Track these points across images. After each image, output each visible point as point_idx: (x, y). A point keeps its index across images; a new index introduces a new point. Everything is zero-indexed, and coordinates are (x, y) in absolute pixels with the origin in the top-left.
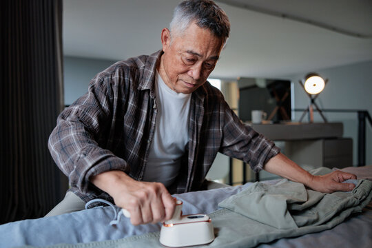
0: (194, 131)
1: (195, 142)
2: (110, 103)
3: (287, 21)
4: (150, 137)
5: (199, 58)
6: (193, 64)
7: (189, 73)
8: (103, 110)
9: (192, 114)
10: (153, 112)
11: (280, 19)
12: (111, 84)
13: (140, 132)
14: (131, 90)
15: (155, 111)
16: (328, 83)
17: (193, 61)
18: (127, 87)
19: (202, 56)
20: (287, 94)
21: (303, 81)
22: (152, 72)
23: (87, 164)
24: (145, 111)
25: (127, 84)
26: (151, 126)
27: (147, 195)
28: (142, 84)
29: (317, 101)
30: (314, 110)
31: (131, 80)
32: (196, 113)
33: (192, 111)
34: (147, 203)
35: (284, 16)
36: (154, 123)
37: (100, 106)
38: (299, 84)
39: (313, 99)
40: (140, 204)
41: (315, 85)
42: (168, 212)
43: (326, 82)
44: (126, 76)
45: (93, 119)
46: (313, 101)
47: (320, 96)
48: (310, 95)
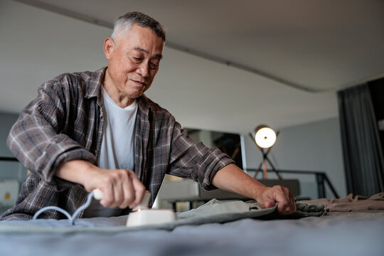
0: (139, 146)
1: (141, 157)
2: (64, 105)
3: (231, 68)
4: (98, 147)
5: (145, 55)
6: (141, 63)
7: (138, 71)
8: (58, 110)
9: (137, 129)
10: (99, 122)
11: (225, 67)
12: (62, 88)
13: (88, 140)
14: (80, 96)
15: (102, 120)
16: (280, 135)
17: (140, 59)
18: (76, 93)
19: (148, 53)
20: (237, 151)
21: (253, 134)
22: (98, 82)
23: (59, 149)
24: (92, 120)
25: (76, 90)
26: (98, 135)
27: (120, 176)
28: (89, 93)
29: (269, 156)
30: (268, 171)
31: (79, 87)
32: (142, 128)
33: (137, 126)
34: (119, 183)
35: (228, 63)
36: (101, 132)
37: (55, 105)
38: (249, 138)
39: (265, 154)
40: (113, 183)
41: (266, 138)
42: (138, 195)
43: (277, 134)
44: (74, 83)
45: (52, 118)
46: (265, 157)
47: (272, 150)
48: (262, 149)
